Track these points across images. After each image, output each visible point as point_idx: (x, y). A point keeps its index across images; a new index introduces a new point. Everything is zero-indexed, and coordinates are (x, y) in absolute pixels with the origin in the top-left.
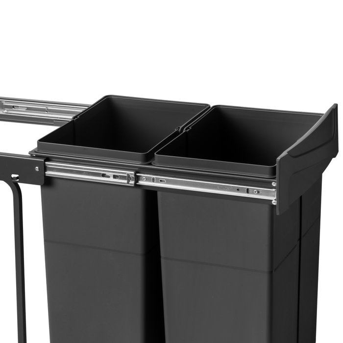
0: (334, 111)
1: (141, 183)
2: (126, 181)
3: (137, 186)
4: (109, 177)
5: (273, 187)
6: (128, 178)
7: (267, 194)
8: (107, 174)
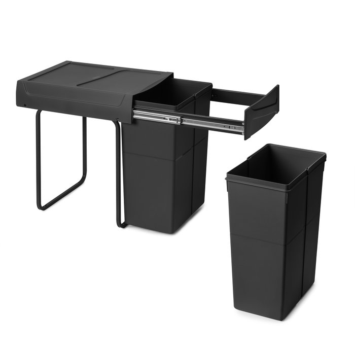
0: (277, 89)
1: (184, 123)
2: (176, 122)
3: (181, 124)
4: (167, 119)
5: (243, 126)
6: (177, 120)
7: (240, 129)
8: (166, 118)
